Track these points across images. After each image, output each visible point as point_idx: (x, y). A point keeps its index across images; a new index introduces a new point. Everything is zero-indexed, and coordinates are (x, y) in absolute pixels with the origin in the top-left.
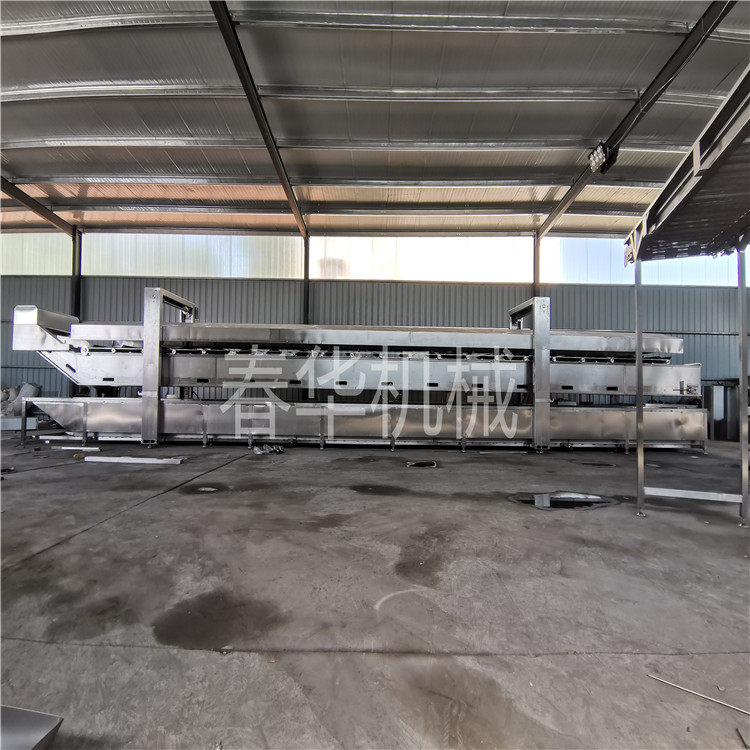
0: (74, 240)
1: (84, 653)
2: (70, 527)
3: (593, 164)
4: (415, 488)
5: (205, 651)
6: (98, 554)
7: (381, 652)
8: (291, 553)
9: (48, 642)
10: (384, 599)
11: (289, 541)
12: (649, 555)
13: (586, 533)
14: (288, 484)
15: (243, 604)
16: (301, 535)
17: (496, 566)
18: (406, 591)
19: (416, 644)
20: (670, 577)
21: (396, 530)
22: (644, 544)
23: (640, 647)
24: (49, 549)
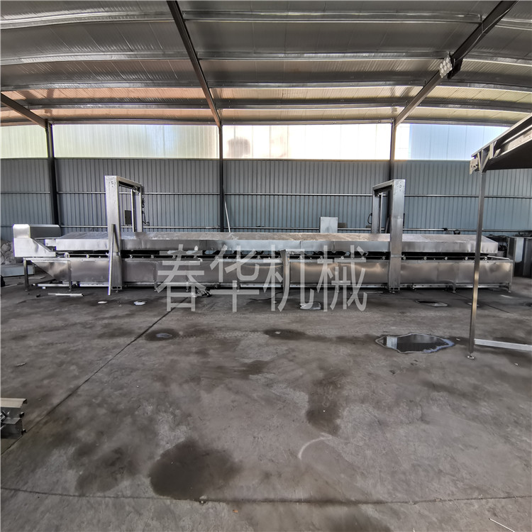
0: (47, 130)
1: (107, 506)
2: (76, 377)
3: (442, 71)
4: (310, 332)
5: (188, 501)
6: (100, 405)
7: (308, 501)
8: (233, 402)
9: (80, 496)
10: (304, 448)
11: (229, 389)
12: (480, 399)
13: (435, 377)
14: (220, 329)
15: (207, 454)
16: (237, 382)
17: (376, 413)
18: (317, 440)
19: (332, 494)
20: (497, 422)
21: (302, 377)
22: (476, 387)
23: (484, 492)
24: (64, 400)
